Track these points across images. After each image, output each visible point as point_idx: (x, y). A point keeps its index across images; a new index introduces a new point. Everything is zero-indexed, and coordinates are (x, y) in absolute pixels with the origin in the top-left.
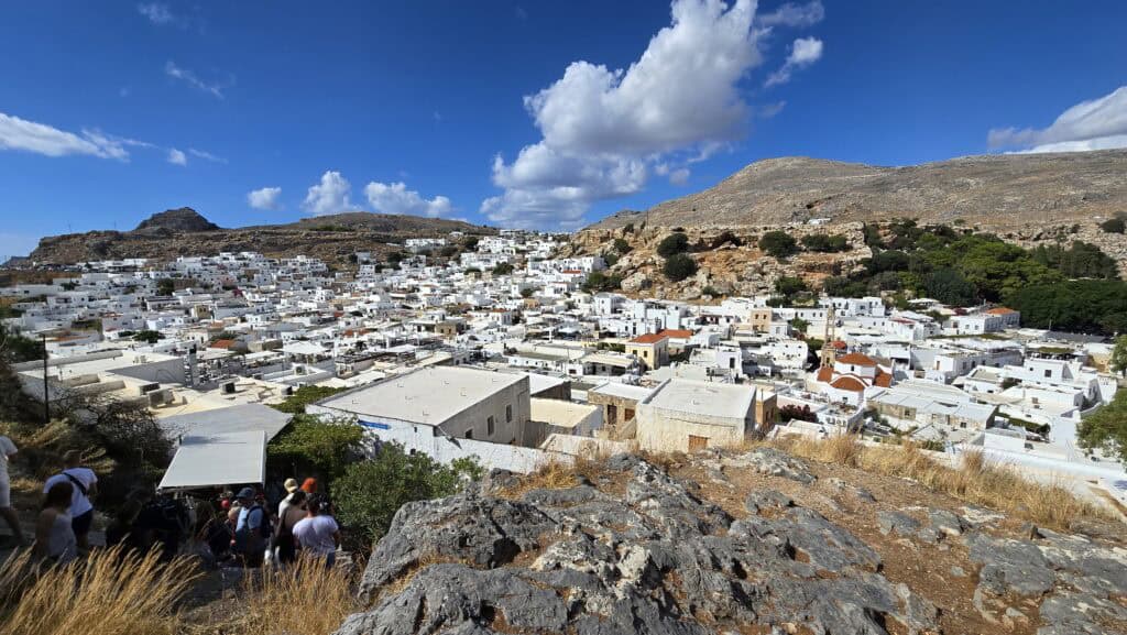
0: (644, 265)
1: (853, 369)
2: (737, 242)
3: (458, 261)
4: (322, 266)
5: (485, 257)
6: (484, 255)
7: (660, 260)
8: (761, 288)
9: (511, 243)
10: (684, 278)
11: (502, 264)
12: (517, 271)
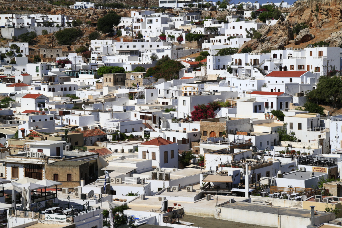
3: (86, 53)
6: (131, 44)
11: (160, 60)
12: (189, 71)
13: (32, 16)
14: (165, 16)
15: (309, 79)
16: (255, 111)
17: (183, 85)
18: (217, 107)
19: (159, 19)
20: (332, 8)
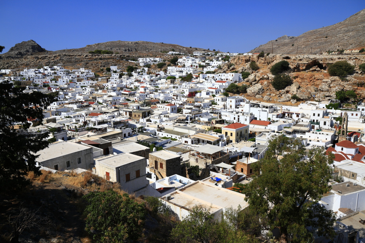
0: (262, 79)
1: (342, 149)
2: (321, 66)
3: (166, 71)
4: (92, 74)
5: (180, 69)
6: (180, 68)
7: (271, 76)
8: (327, 96)
9: (197, 61)
10: (284, 88)
11: (189, 74)
12: (195, 79)
13: (150, 58)
14: (194, 58)
15: (227, 84)
16: (207, 95)
17: (191, 84)
18: (196, 92)
19: (191, 60)
20: (243, 59)
